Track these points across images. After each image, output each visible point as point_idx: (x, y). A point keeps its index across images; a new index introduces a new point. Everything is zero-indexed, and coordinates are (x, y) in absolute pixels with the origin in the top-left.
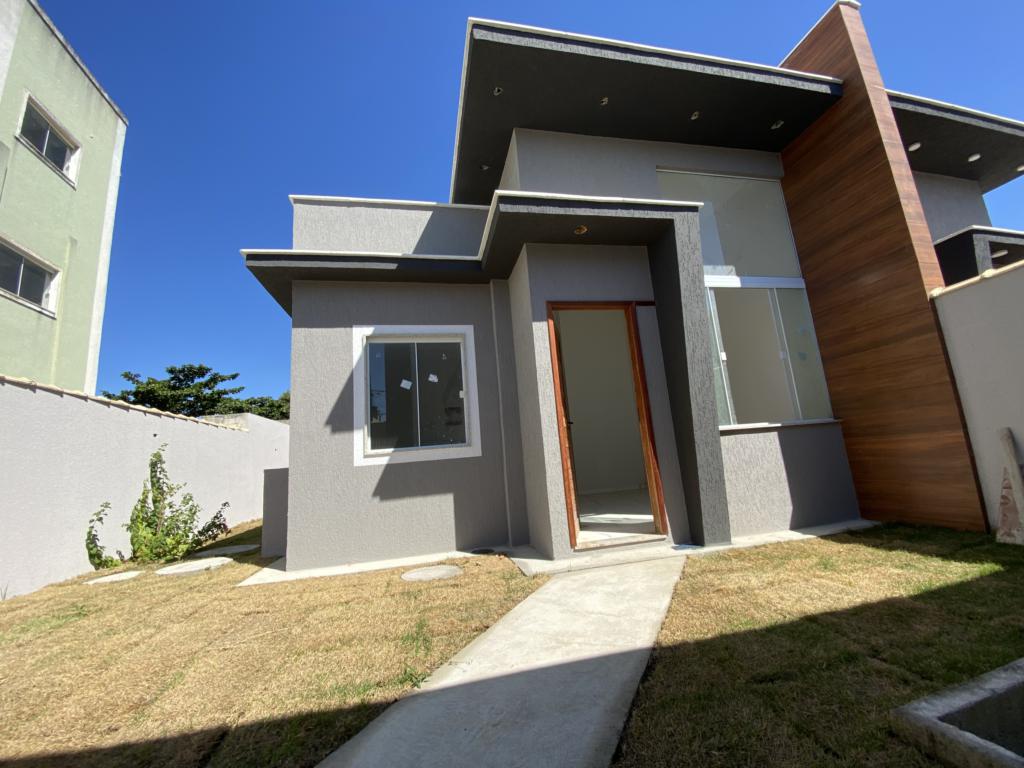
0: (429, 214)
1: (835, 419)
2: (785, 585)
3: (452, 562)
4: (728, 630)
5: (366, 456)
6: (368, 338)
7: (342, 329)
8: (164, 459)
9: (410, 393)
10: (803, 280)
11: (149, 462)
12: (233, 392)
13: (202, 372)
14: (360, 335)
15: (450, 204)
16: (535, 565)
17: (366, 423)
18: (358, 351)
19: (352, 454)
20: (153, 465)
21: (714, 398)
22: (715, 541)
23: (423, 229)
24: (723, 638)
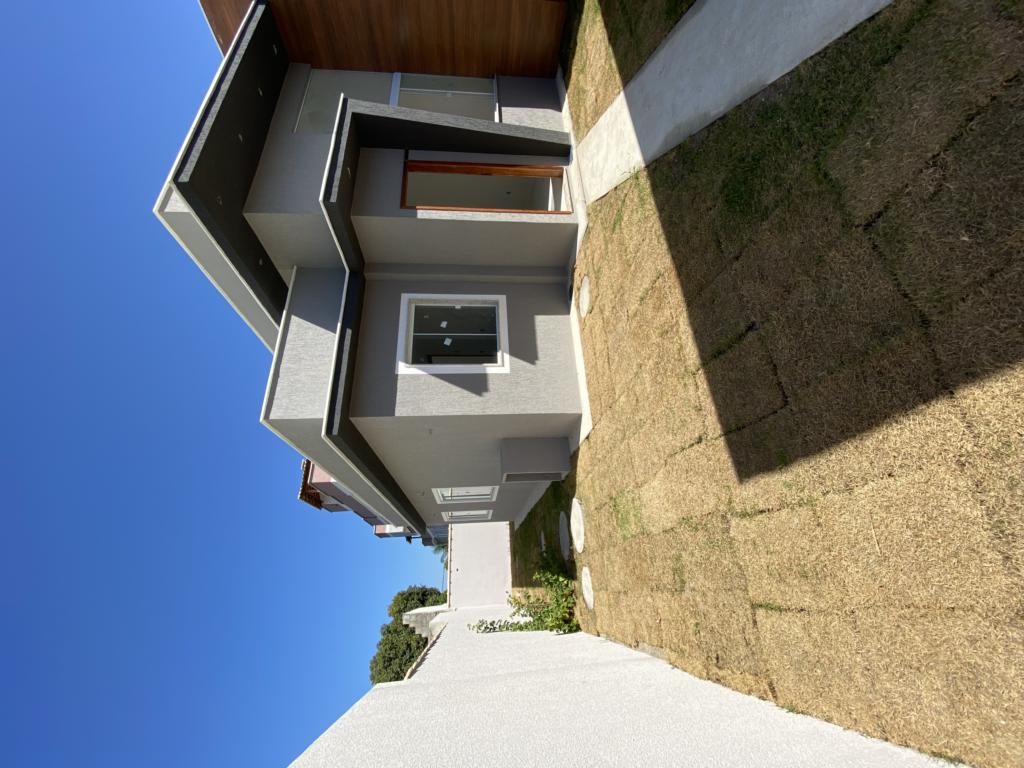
0: (293, 317)
1: (493, 77)
5: (503, 366)
6: (407, 363)
7: (399, 381)
9: (455, 340)
10: (396, 74)
14: (404, 369)
18: (416, 370)
19: (501, 374)
22: (568, 138)
23: (309, 323)
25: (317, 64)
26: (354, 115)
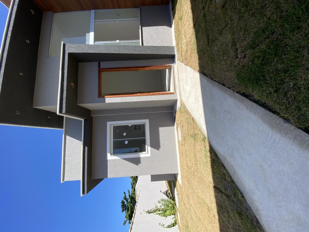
0: (67, 136)
1: (138, 8)
2: (186, 32)
3: (177, 128)
4: (196, 50)
5: (148, 153)
6: (111, 155)
7: (108, 163)
8: (148, 210)
9: (129, 141)
10: (92, 10)
11: (149, 214)
12: (129, 193)
13: (123, 202)
14: (110, 157)
15: (64, 129)
16: (178, 105)
17: (138, 154)
18: (115, 157)
19: (147, 157)
20: (149, 213)
21: (131, 46)
22: (174, 51)
23: (73, 139)
24: (198, 52)
25: (55, 11)
26: (69, 53)
